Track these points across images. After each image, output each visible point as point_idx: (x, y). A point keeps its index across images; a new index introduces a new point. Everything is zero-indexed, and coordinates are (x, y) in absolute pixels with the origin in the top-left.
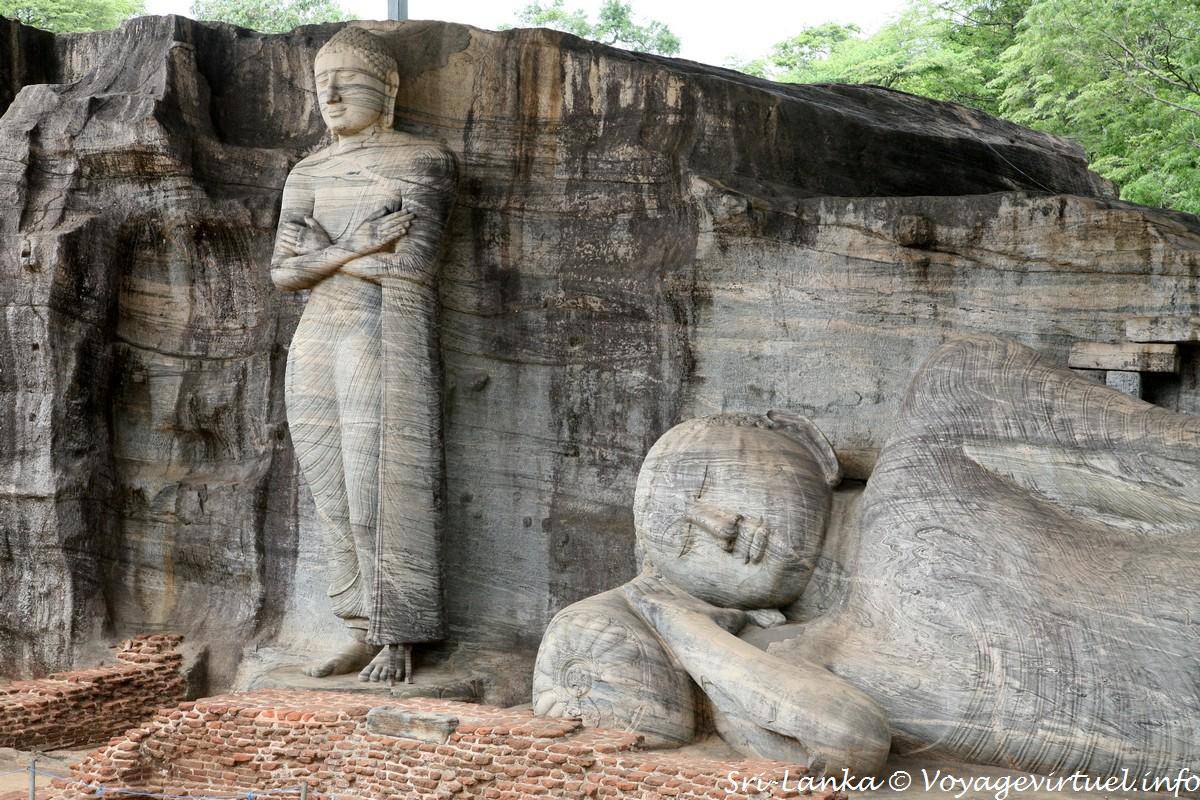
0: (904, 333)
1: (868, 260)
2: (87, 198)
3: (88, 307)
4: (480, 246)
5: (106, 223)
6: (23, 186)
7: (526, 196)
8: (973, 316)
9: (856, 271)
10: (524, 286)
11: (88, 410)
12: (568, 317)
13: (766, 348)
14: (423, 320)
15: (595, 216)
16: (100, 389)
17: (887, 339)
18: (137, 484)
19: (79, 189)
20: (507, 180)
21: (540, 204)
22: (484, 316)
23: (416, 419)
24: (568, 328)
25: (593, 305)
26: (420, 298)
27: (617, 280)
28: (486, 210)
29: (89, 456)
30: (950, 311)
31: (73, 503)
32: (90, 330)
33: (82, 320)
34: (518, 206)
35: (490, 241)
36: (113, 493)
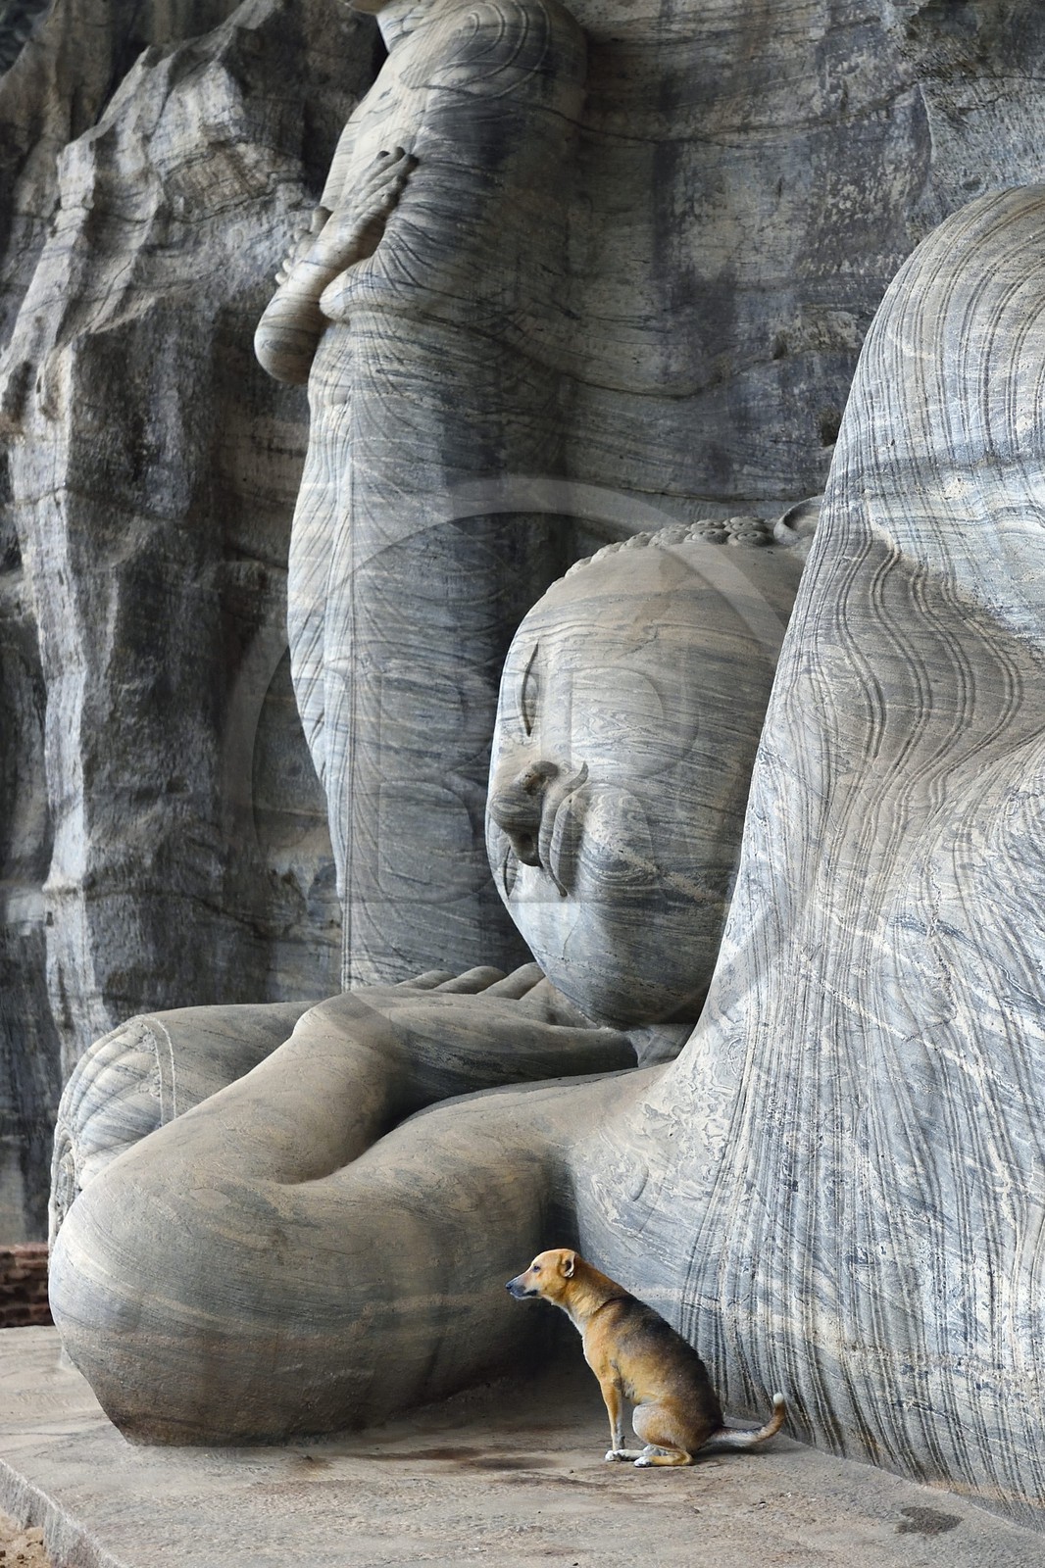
2: (177, 262)
3: (157, 486)
4: (666, 227)
5: (191, 307)
6: (81, 254)
7: (755, 93)
10: (743, 314)
11: (158, 702)
12: (811, 373)
14: (428, 402)
15: (862, 114)
16: (189, 659)
18: (282, 863)
19: (163, 246)
20: (727, 65)
21: (776, 108)
22: (677, 397)
23: (414, 640)
24: (812, 401)
25: (845, 333)
26: (417, 350)
27: (874, 261)
28: (682, 141)
29: (168, 802)
31: (121, 899)
32: (160, 532)
33: (150, 515)
34: (737, 120)
35: (684, 214)
36: (226, 880)
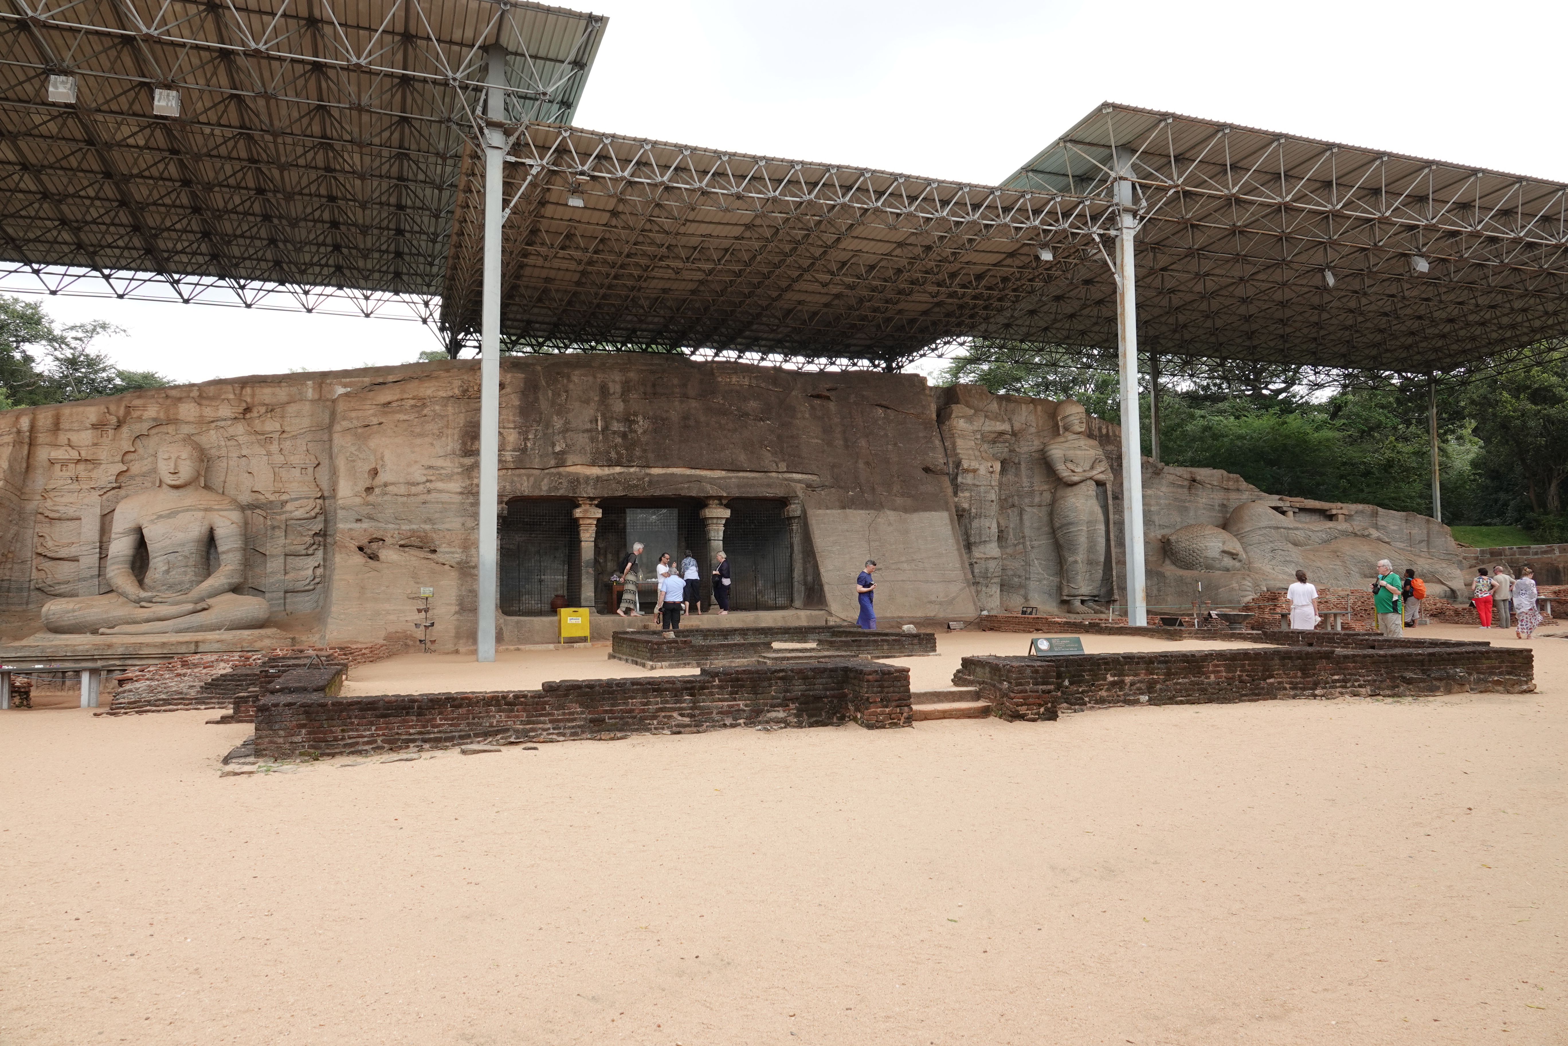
0: (1187, 504)
30: (1197, 498)
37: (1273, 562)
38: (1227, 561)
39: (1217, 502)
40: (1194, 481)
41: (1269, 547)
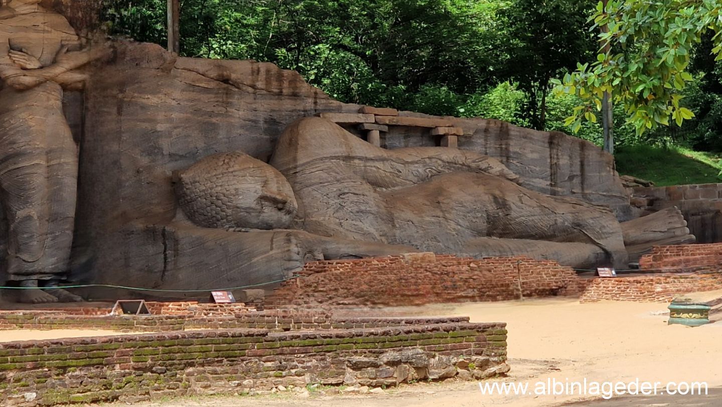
0: (214, 120)
1: (199, 86)
8: (241, 113)
9: (193, 91)
13: (159, 127)
17: (207, 123)
30: (231, 110)
37: (340, 214)
38: (270, 213)
39: (261, 117)
40: (226, 81)
41: (335, 188)
